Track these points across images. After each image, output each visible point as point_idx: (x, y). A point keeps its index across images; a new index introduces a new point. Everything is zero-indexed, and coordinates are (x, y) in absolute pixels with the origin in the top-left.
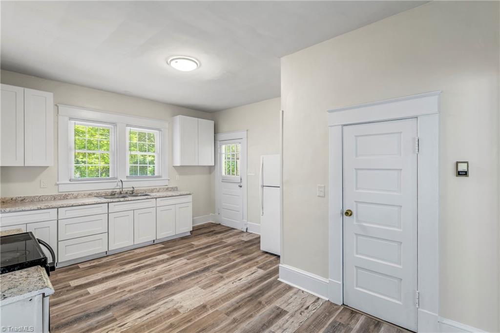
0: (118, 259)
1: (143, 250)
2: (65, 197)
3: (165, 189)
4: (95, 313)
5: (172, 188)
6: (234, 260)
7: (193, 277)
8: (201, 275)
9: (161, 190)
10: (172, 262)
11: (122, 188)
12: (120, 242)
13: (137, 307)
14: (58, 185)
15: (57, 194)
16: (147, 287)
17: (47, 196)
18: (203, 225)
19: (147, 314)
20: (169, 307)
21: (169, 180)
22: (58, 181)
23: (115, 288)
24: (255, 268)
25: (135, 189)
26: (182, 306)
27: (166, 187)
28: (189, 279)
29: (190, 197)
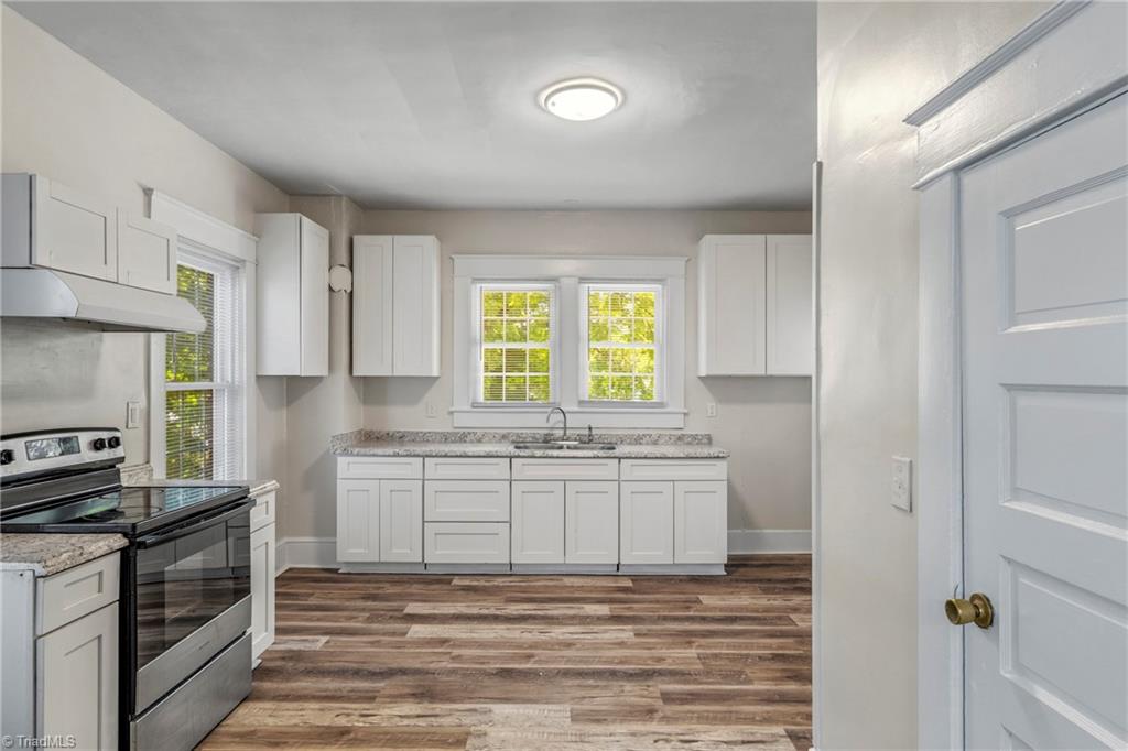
0: (520, 586)
1: (577, 582)
2: (462, 438)
3: (673, 438)
4: (369, 672)
5: (694, 437)
6: (749, 681)
7: (591, 682)
8: (610, 683)
9: (661, 442)
10: (596, 628)
11: (565, 428)
12: (537, 550)
13: (425, 694)
14: (451, 413)
15: (450, 430)
16: (488, 663)
17: (435, 433)
18: (790, 558)
19: (418, 716)
20: (464, 722)
21: (685, 414)
22: (452, 405)
23: (443, 642)
24: (780, 730)
25: (594, 432)
26: (485, 734)
27: (679, 432)
28: (577, 682)
29: (722, 466)
